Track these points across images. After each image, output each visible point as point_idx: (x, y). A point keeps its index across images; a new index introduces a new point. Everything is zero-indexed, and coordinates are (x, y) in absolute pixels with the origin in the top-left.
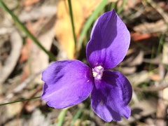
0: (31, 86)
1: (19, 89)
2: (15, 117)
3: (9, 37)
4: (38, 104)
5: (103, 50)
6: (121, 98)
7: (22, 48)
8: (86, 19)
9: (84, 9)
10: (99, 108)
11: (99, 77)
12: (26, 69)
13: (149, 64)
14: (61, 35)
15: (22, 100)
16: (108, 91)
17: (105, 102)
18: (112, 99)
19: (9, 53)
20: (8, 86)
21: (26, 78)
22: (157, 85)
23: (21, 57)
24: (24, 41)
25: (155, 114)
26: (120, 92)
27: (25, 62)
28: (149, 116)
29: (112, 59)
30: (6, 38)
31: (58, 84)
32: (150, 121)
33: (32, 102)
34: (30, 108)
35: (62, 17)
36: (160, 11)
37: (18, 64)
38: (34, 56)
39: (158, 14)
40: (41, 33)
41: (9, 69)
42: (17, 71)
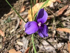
0: (22, 31)
1: (19, 31)
2: (19, 38)
3: (17, 20)
4: (24, 35)
5: (41, 19)
6: (46, 31)
7: (20, 22)
8: (35, 14)
9: (35, 12)
10: (40, 34)
11: (40, 25)
12: (21, 27)
13: (50, 25)
14: (29, 18)
15: (20, 34)
16: (42, 29)
17: (41, 33)
18: (43, 32)
19: (17, 23)
20: (17, 31)
21: (21, 29)
22: (52, 30)
23: (19, 24)
24: (20, 20)
25: (52, 37)
26: (45, 30)
27: (21, 25)
28: (50, 37)
29: (43, 21)
30: (16, 20)
31: (29, 28)
32: (50, 38)
33: (22, 35)
34: (22, 36)
35: (29, 14)
36: (52, 12)
37: (19, 26)
38: (23, 24)
39: (52, 13)
40: (24, 18)
41: (17, 27)
42: (19, 28)
